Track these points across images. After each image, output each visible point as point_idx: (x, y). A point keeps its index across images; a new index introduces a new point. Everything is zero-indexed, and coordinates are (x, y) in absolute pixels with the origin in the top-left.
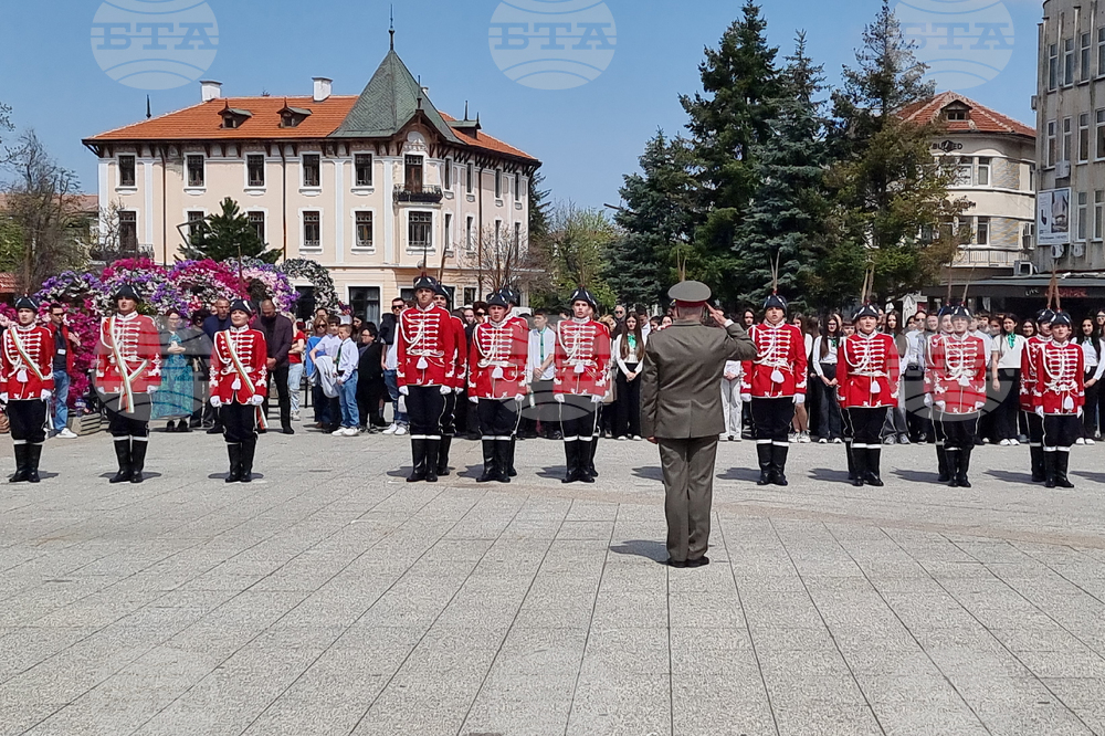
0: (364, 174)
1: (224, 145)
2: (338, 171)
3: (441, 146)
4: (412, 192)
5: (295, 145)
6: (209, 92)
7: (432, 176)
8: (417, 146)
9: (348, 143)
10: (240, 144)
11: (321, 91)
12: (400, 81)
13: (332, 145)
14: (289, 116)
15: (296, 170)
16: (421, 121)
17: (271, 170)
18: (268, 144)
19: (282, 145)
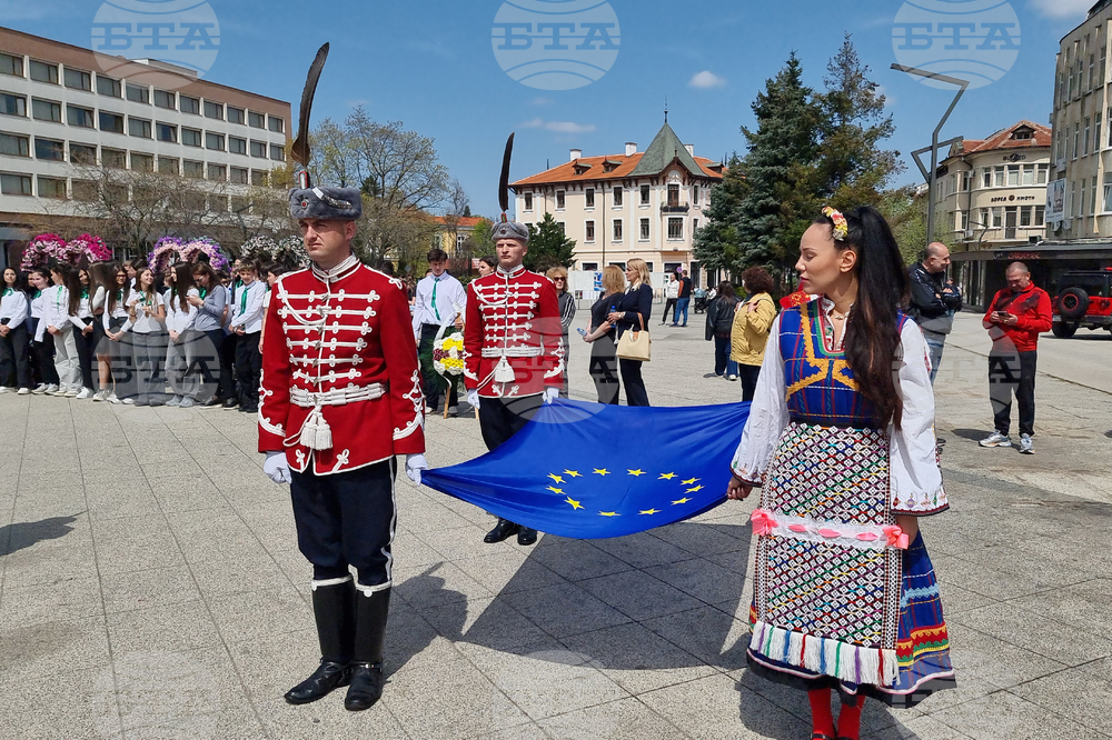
0: (645, 197)
1: (574, 184)
2: (632, 196)
3: (690, 178)
4: (673, 206)
5: (609, 182)
6: (575, 156)
7: (685, 196)
8: (675, 178)
9: (637, 179)
10: (581, 183)
11: (630, 150)
12: (669, 140)
13: (628, 181)
14: (608, 166)
15: (610, 196)
16: (677, 164)
17: (598, 197)
18: (596, 182)
19: (602, 182)
